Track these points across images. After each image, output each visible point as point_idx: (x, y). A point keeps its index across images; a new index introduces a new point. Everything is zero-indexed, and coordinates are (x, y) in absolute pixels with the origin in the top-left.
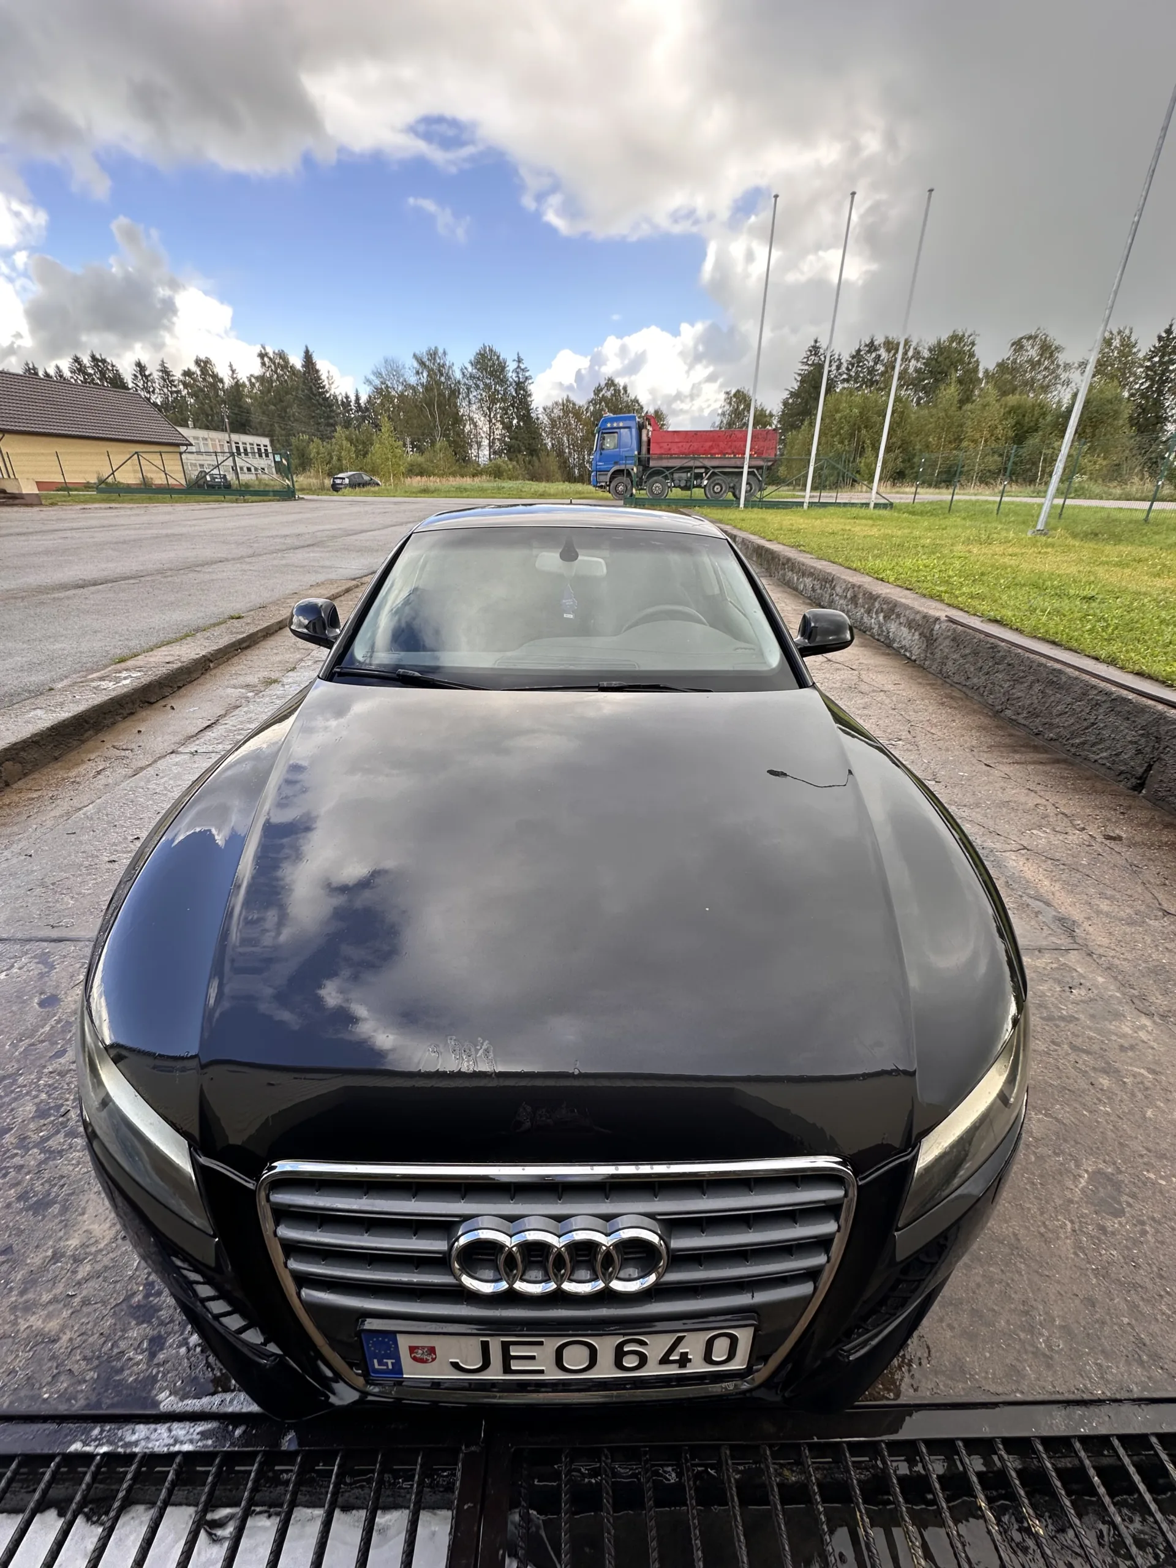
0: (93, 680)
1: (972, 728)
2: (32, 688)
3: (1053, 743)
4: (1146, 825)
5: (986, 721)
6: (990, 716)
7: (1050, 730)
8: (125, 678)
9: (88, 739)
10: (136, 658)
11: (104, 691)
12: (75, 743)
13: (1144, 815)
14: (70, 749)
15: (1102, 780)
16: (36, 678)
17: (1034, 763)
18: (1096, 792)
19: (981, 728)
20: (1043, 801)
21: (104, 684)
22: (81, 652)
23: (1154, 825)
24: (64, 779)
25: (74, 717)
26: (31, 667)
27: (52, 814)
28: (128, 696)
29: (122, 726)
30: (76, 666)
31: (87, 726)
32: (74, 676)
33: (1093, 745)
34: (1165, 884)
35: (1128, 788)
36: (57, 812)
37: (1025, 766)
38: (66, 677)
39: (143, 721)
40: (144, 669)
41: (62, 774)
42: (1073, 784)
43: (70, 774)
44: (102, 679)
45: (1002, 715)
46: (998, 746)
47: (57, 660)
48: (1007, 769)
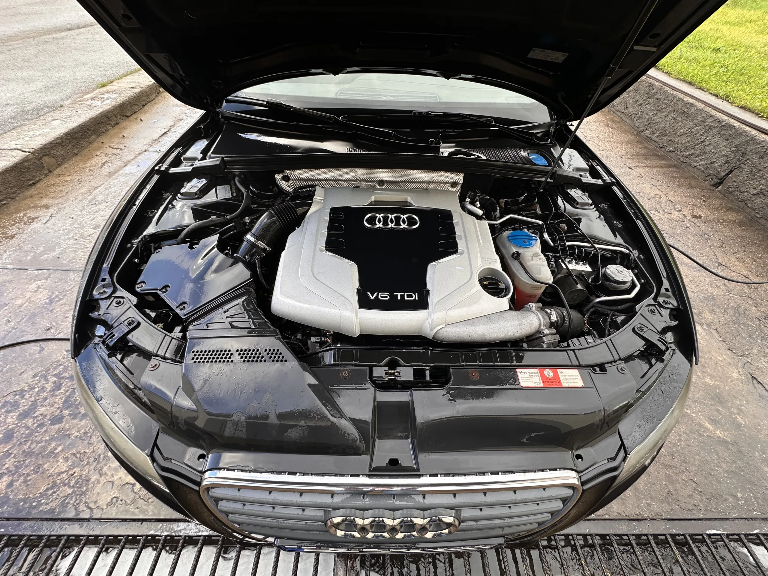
0: (87, 100)
1: (623, 143)
2: (50, 105)
3: (670, 154)
4: (717, 209)
5: (633, 138)
6: (635, 135)
7: (671, 145)
8: (107, 99)
9: (93, 141)
10: (111, 84)
11: (95, 108)
12: (85, 143)
13: (716, 202)
14: (84, 148)
15: (696, 178)
16: (52, 98)
17: (657, 167)
18: (691, 187)
19: (629, 142)
20: (660, 193)
21: (95, 103)
22: (77, 79)
23: (722, 209)
24: (83, 168)
25: (79, 126)
26: (47, 89)
27: (81, 191)
28: (112, 112)
29: (112, 132)
30: (75, 89)
31: (90, 133)
32: (75, 96)
33: (698, 156)
34: (722, 247)
35: (711, 185)
36: (83, 190)
37: (651, 169)
38: (70, 97)
39: (125, 129)
40: (118, 92)
41: (81, 165)
42: (678, 182)
43: (87, 165)
44: (93, 99)
45: (642, 134)
46: (638, 154)
47: (62, 85)
48: (640, 171)
